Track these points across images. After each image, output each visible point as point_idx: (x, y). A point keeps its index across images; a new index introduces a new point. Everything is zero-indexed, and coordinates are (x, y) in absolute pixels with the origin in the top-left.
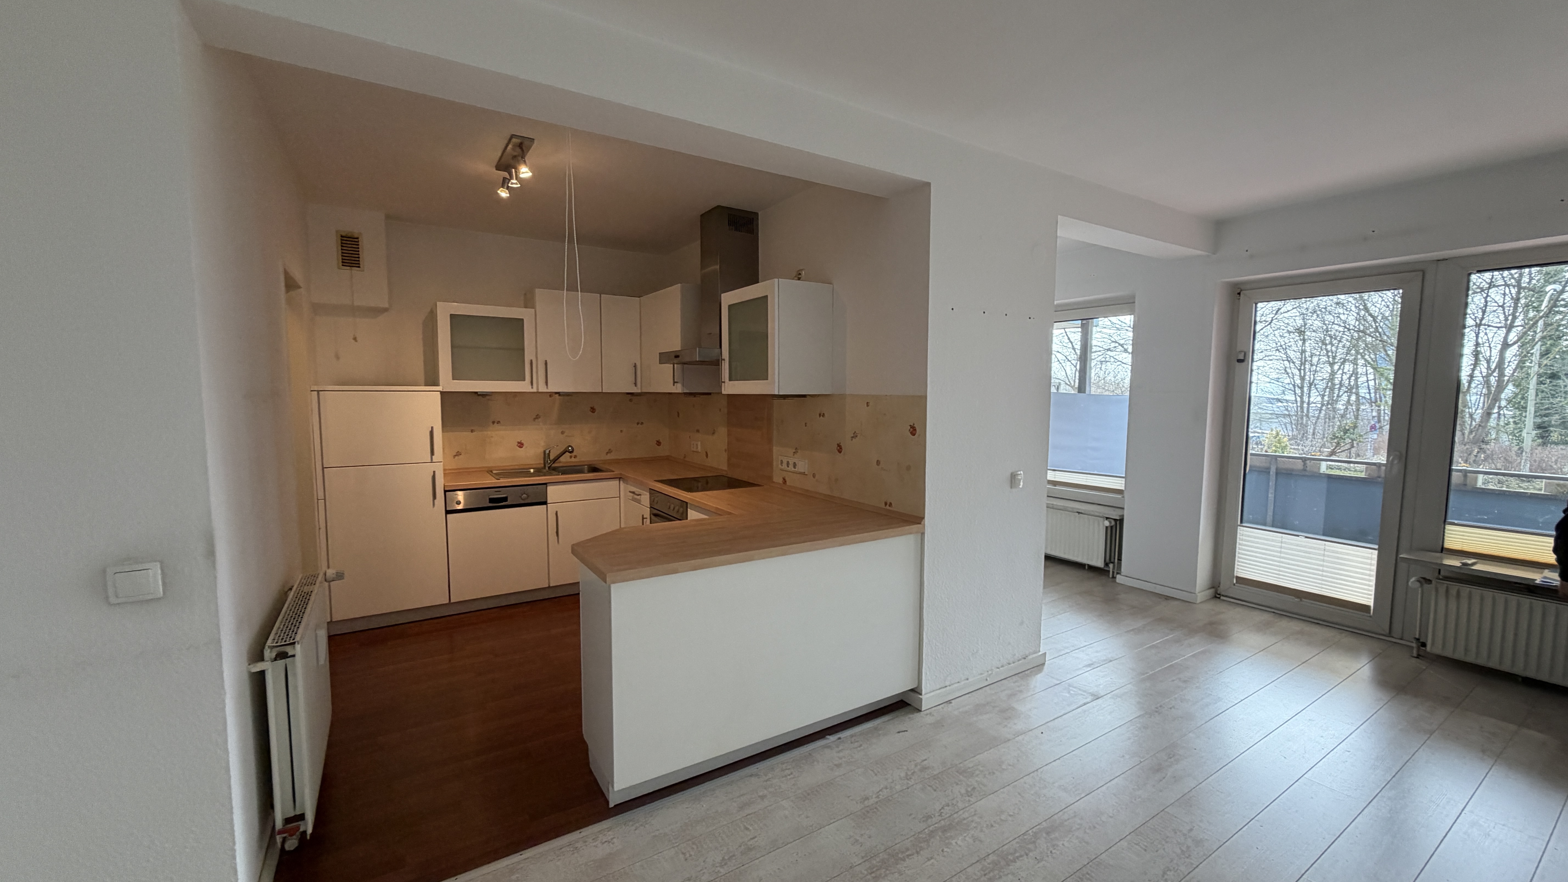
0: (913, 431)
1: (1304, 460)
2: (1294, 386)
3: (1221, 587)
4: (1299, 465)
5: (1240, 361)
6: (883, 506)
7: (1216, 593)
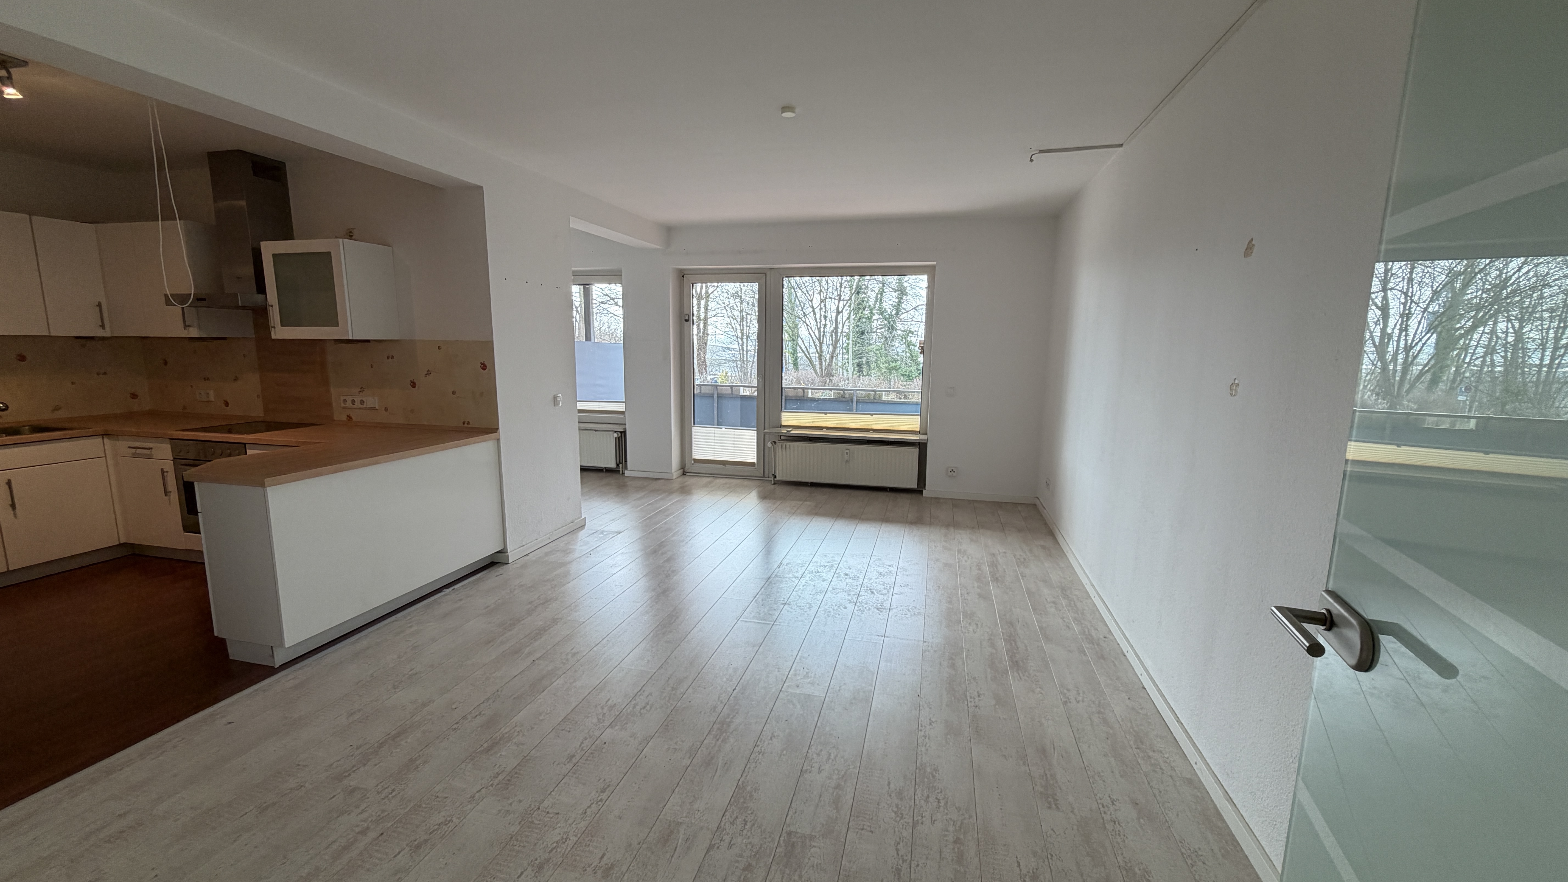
0: (484, 367)
1: (732, 387)
2: (737, 337)
3: (687, 467)
4: (729, 391)
5: (687, 321)
6: (462, 425)
7: (684, 472)
